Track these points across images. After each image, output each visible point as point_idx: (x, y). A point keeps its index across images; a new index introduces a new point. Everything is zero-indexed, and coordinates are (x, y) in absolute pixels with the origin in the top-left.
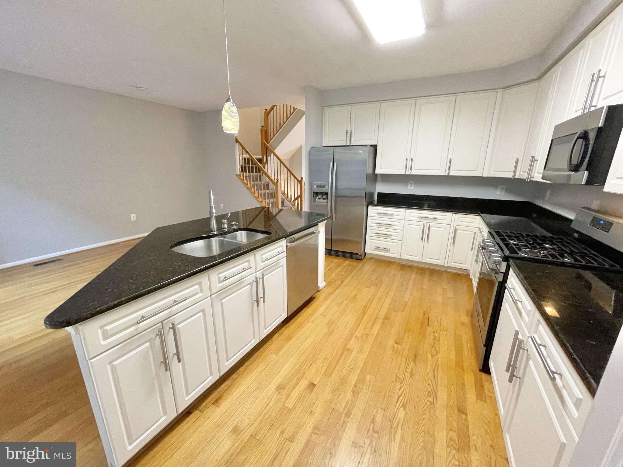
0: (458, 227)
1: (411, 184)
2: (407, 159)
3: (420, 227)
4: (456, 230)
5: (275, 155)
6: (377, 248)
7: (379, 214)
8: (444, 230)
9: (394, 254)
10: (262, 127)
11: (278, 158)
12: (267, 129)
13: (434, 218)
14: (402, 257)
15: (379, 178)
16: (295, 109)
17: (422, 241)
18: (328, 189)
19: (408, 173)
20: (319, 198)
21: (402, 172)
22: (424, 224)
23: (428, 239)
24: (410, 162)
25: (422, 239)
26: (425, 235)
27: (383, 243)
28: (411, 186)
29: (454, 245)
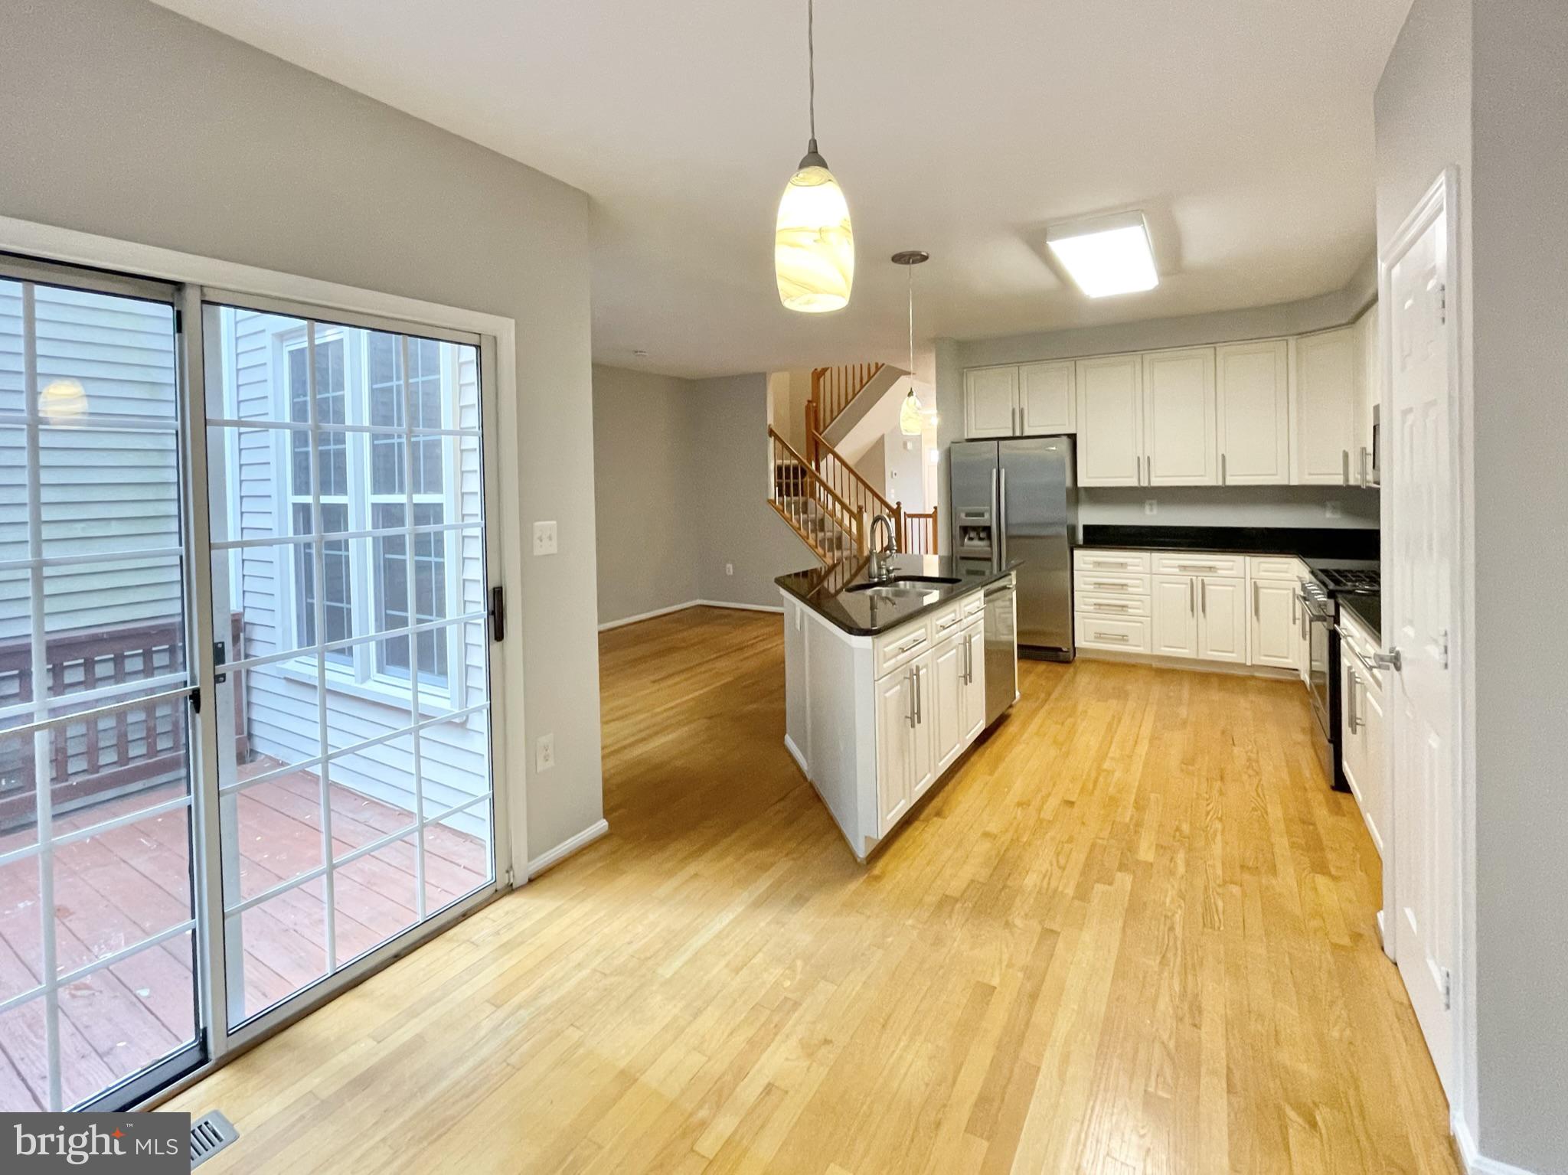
0: (1260, 583)
1: (1151, 505)
2: (1139, 458)
3: (1184, 586)
4: (1256, 589)
5: (836, 456)
6: (1100, 637)
7: (1098, 564)
8: (1233, 591)
9: (1137, 646)
10: (809, 401)
11: (843, 463)
12: (816, 407)
13: (1210, 568)
14: (1156, 652)
15: (1082, 495)
16: (878, 368)
17: (1193, 615)
18: (989, 519)
19: (1144, 483)
20: (971, 539)
21: (1132, 482)
22: (1191, 580)
23: (1204, 610)
24: (1145, 463)
25: (1192, 610)
26: (1198, 603)
27: (1113, 624)
28: (1151, 510)
29: (1258, 619)
